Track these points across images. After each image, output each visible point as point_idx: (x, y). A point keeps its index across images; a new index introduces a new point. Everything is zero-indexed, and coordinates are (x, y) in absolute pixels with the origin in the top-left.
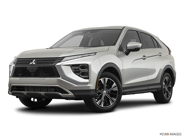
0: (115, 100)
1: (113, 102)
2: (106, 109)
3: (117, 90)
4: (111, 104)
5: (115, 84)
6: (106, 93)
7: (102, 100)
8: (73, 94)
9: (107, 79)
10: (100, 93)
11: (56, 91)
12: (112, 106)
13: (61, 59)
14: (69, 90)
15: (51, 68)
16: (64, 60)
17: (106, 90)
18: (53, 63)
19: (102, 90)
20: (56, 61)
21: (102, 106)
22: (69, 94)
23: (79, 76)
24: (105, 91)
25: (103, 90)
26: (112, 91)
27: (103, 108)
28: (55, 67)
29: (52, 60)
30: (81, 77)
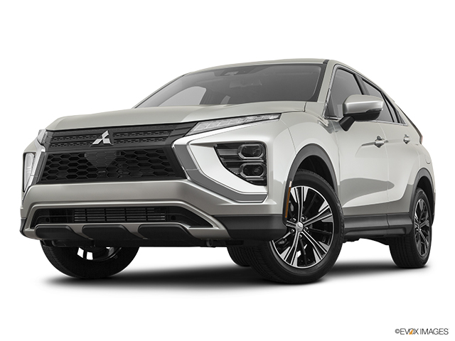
0: (327, 247)
1: (322, 253)
2: (304, 273)
3: (331, 220)
4: (318, 260)
5: (325, 204)
6: (304, 227)
7: (294, 248)
8: (223, 228)
9: (306, 189)
10: (289, 229)
11: (173, 219)
12: (319, 266)
13: (186, 128)
14: (213, 216)
15: (159, 151)
16: (196, 129)
17: (304, 221)
18: (165, 138)
19: (293, 221)
20: (173, 133)
21: (295, 265)
22: (212, 226)
23: (239, 176)
24: (300, 224)
25: (296, 222)
26: (319, 225)
27: (296, 272)
28: (172, 150)
29: (162, 131)
30: (244, 179)
